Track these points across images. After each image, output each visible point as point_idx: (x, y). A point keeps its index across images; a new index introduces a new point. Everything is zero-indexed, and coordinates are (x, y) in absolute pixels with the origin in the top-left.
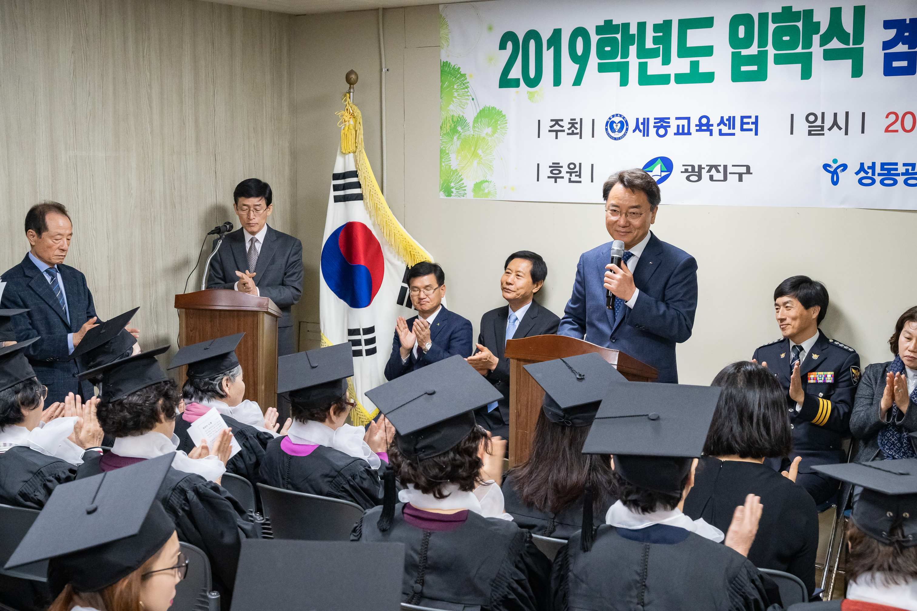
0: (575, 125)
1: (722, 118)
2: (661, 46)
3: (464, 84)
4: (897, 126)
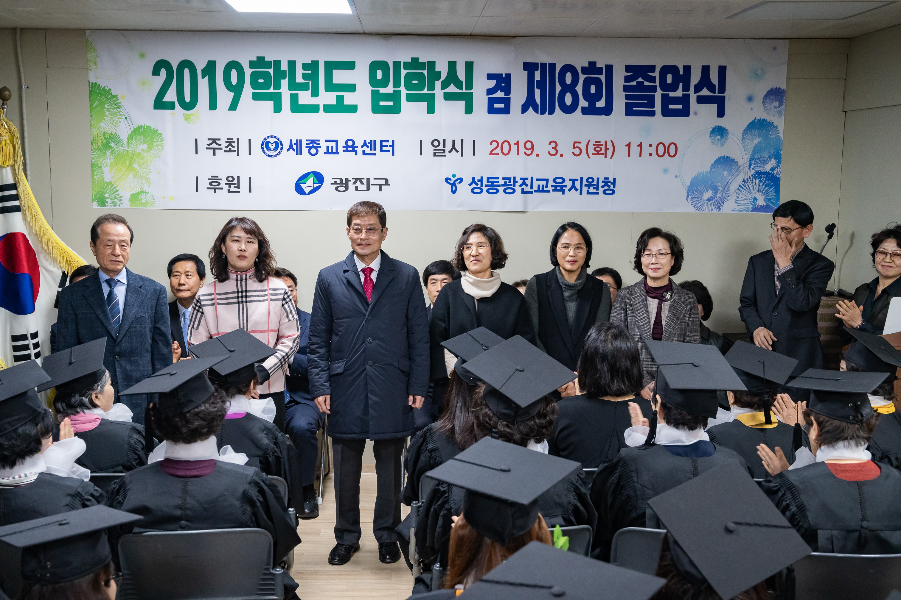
0: (233, 144)
1: (365, 141)
2: (310, 82)
3: (115, 104)
4: (498, 151)
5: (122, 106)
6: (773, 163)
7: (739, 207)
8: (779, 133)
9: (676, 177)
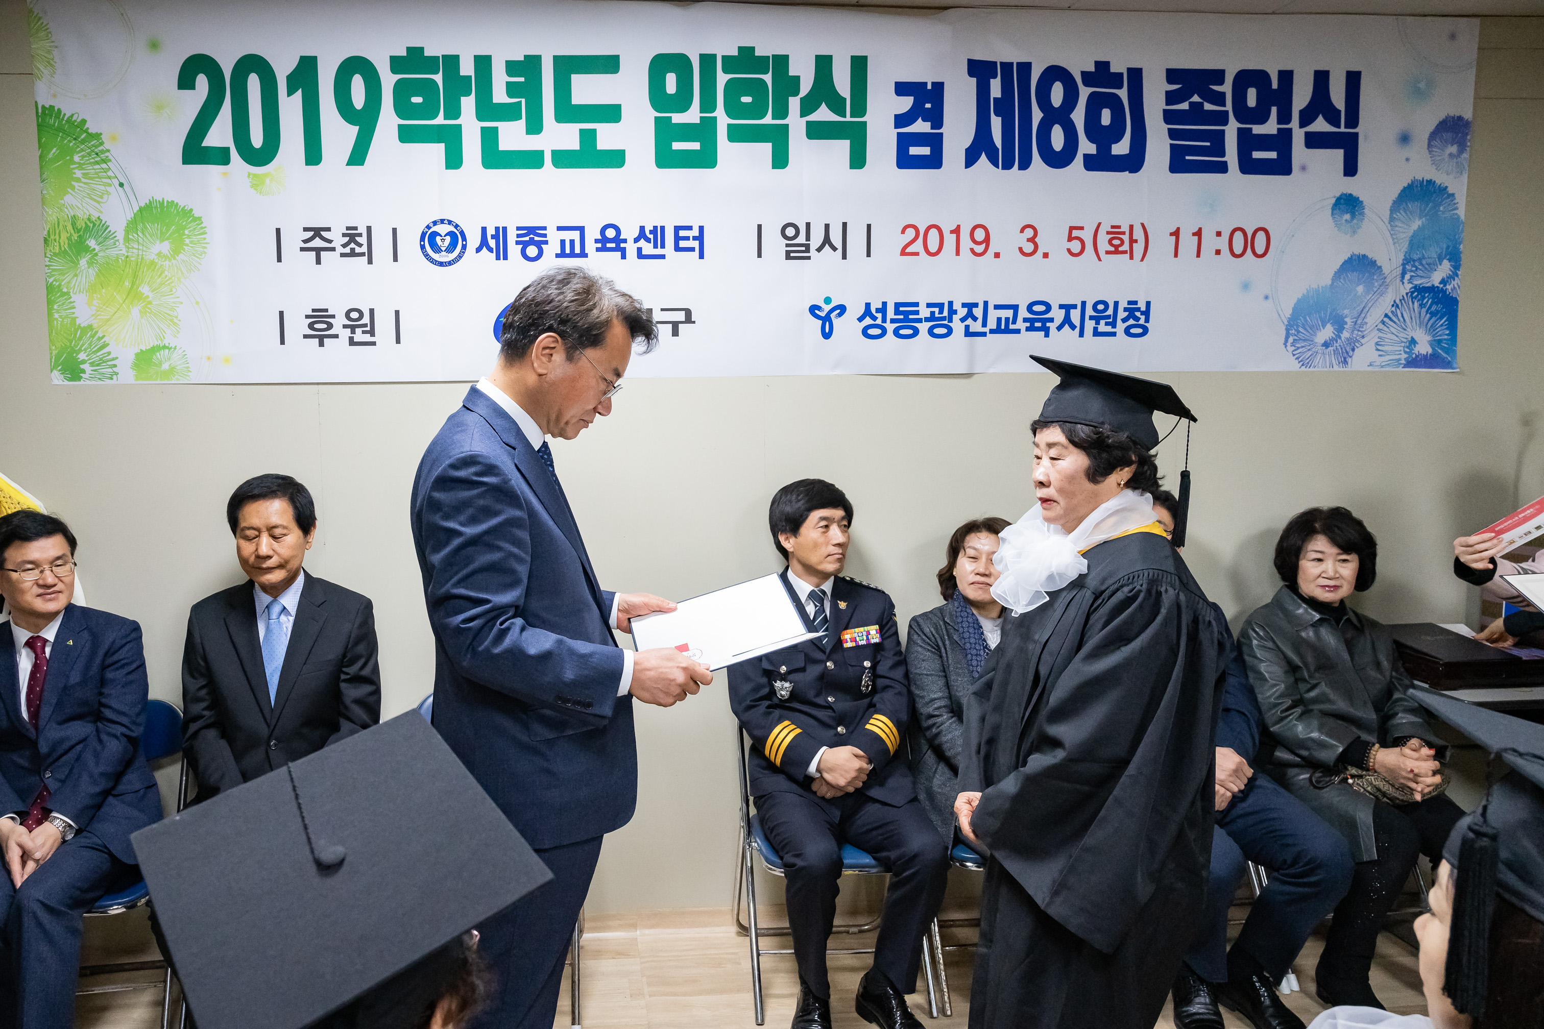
0: (357, 239)
1: (642, 228)
2: (523, 101)
3: (97, 154)
4: (918, 246)
5: (111, 157)
6: (1445, 268)
7: (1383, 359)
8: (1457, 209)
9: (1266, 298)
